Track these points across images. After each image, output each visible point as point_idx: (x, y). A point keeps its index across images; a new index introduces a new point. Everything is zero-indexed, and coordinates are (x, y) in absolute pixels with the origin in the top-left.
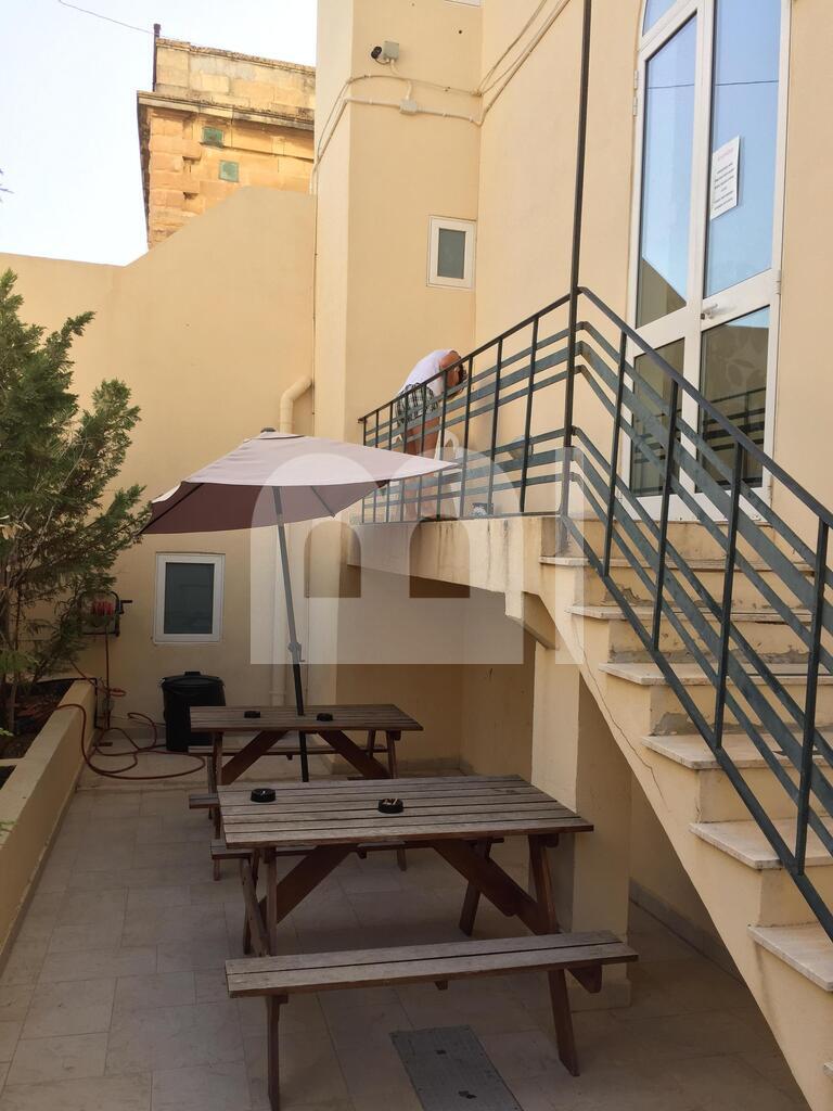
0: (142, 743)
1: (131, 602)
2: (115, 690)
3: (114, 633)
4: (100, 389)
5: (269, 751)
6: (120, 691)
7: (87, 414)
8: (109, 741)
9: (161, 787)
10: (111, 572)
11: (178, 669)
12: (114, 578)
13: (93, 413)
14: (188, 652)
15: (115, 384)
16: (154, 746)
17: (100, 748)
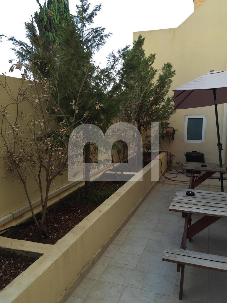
0: (179, 171)
1: (177, 130)
2: (173, 155)
3: (172, 139)
4: (164, 66)
5: (210, 177)
6: (174, 156)
7: (160, 74)
8: (171, 169)
9: (182, 184)
10: (169, 121)
11: (190, 150)
12: (169, 123)
13: (162, 74)
14: (194, 145)
15: (168, 64)
16: (183, 172)
17: (168, 171)
